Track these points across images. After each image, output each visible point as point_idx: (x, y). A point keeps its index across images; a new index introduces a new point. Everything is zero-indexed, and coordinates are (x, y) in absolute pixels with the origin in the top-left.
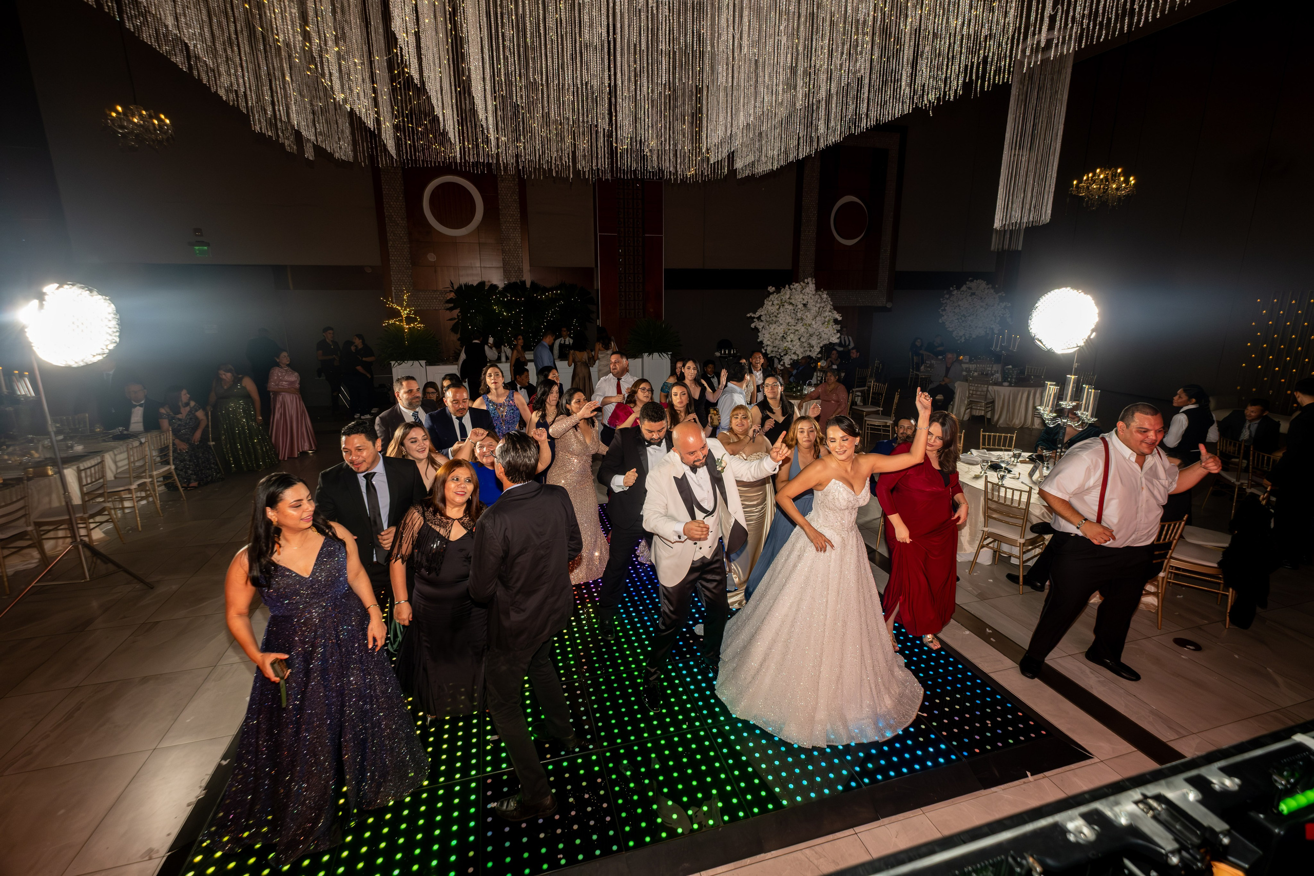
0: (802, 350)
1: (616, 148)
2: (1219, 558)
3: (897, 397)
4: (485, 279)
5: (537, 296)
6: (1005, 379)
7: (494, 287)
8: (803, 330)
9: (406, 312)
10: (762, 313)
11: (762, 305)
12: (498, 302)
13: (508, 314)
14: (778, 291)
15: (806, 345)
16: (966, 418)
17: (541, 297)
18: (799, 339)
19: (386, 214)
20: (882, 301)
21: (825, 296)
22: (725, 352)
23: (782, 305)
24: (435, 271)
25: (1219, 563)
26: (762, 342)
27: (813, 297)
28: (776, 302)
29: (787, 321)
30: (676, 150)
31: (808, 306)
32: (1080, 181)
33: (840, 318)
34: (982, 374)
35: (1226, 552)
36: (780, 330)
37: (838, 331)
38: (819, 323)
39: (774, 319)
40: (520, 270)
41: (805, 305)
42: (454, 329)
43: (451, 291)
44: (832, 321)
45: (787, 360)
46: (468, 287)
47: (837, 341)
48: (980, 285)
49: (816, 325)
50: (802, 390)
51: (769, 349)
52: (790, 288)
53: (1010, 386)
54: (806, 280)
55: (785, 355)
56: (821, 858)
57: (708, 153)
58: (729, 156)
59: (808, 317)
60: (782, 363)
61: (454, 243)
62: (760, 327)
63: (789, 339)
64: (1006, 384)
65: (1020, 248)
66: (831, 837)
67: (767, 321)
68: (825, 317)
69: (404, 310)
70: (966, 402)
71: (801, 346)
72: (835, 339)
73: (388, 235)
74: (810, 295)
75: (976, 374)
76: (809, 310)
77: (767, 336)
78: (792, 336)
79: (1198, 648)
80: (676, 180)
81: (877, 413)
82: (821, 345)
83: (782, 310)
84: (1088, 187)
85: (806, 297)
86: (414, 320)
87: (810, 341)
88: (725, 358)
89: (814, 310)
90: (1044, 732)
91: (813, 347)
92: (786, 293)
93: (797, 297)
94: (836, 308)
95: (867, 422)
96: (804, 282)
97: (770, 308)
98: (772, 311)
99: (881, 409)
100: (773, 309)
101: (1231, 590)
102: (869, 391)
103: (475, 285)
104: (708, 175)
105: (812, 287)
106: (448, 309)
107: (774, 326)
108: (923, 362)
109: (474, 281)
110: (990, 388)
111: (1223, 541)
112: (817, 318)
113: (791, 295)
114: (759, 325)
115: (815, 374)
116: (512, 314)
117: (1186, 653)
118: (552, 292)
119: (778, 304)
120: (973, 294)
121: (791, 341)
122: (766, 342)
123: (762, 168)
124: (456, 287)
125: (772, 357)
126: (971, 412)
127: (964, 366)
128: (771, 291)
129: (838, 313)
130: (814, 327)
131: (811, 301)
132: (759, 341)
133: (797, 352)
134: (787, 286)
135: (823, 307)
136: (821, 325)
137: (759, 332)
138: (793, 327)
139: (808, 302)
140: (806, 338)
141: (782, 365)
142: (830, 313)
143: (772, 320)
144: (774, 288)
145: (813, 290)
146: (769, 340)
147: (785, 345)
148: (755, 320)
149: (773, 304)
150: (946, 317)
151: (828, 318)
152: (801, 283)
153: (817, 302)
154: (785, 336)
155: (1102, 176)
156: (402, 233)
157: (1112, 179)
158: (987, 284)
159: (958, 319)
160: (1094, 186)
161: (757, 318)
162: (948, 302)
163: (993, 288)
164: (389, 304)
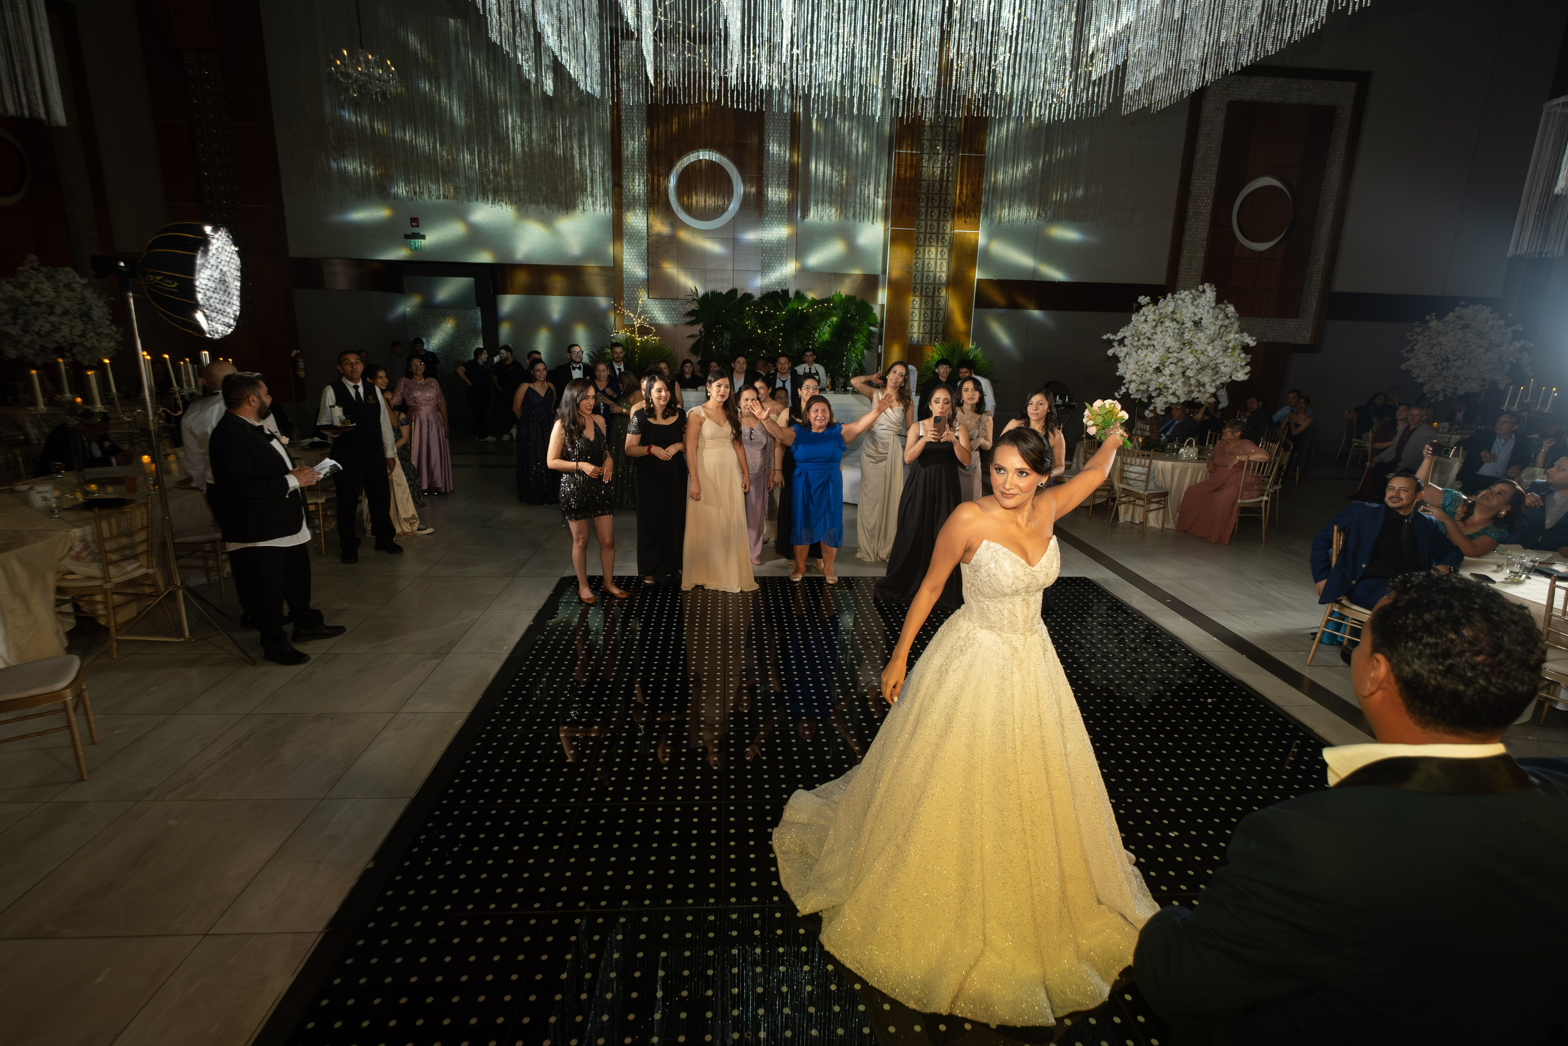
0: (1186, 389)
4: (738, 286)
5: (802, 310)
7: (748, 296)
8: (1191, 359)
9: (639, 321)
10: (1127, 334)
11: (1128, 321)
12: (751, 316)
13: (763, 332)
14: (1155, 302)
15: (1193, 381)
18: (1183, 373)
20: (1305, 336)
21: (1231, 309)
23: (1158, 323)
24: (677, 274)
26: (1122, 378)
27: (1211, 311)
28: (1151, 317)
29: (1167, 345)
31: (1202, 324)
33: (1252, 343)
36: (1153, 358)
38: (1218, 349)
39: (1146, 342)
41: (1197, 324)
42: (694, 349)
43: (694, 301)
44: (1239, 347)
45: (1160, 404)
46: (717, 296)
49: (1213, 352)
51: (1133, 388)
52: (1173, 298)
54: (1200, 287)
55: (1159, 395)
59: (1201, 340)
60: (1151, 408)
62: (1121, 355)
63: (1167, 372)
67: (1133, 346)
68: (1228, 342)
71: (1185, 384)
72: (1241, 376)
73: (625, 227)
74: (1206, 309)
76: (1203, 330)
77: (1132, 366)
78: (1172, 367)
82: (1218, 383)
83: (1159, 329)
85: (1199, 311)
86: (649, 331)
87: (1199, 377)
89: (1212, 330)
91: (1204, 385)
92: (1167, 305)
93: (1184, 311)
94: (1247, 328)
96: (1197, 290)
97: (1140, 326)
98: (1144, 331)
100: (1146, 328)
103: (724, 293)
105: (1210, 293)
106: (688, 323)
107: (1145, 352)
109: (724, 288)
112: (1216, 343)
113: (1175, 308)
114: (1121, 352)
116: (769, 330)
118: (822, 306)
119: (1154, 320)
121: (1171, 375)
122: (1128, 377)
124: (700, 295)
125: (1135, 399)
128: (1143, 302)
129: (1250, 335)
130: (1211, 354)
131: (1204, 317)
132: (1117, 374)
133: (1177, 393)
134: (1169, 295)
135: (1226, 327)
136: (1221, 353)
137: (1120, 362)
138: (1176, 354)
139: (1201, 318)
140: (1194, 371)
141: (1151, 411)
142: (1237, 336)
143: (1143, 345)
144: (1148, 298)
145: (1212, 300)
146: (1134, 373)
147: (1161, 380)
148: (1115, 344)
149: (1146, 321)
150: (1413, 361)
151: (1233, 342)
152: (1193, 291)
153: (1217, 317)
154: (1161, 368)
156: (641, 225)
158: (1493, 312)
161: (1118, 341)
162: (1420, 337)
163: (1501, 318)
164: (621, 310)
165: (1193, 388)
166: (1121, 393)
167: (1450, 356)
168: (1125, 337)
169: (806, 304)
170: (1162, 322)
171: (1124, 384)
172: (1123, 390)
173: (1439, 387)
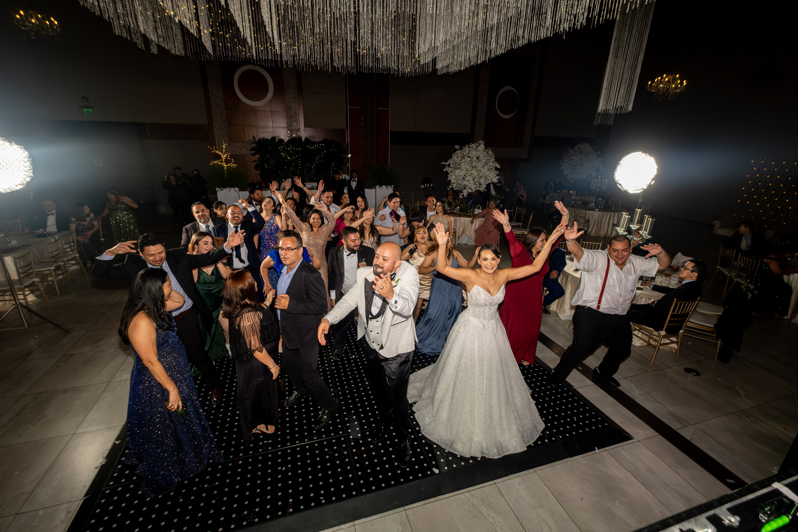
0: (475, 186)
1: (359, 52)
2: (715, 322)
3: (531, 217)
4: (276, 135)
5: (309, 147)
6: (597, 206)
7: (282, 140)
8: (476, 173)
9: (224, 156)
10: (451, 163)
11: (451, 157)
12: (284, 151)
13: (290, 158)
14: (461, 149)
15: (477, 183)
17: (312, 148)
18: (473, 179)
19: (210, 90)
20: (525, 155)
21: (490, 152)
22: (427, 185)
23: (463, 158)
24: (243, 129)
25: (715, 325)
26: (450, 181)
27: (483, 153)
28: (460, 155)
29: (466, 168)
30: (399, 56)
31: (480, 158)
32: (653, 82)
33: (499, 167)
34: (583, 203)
35: (720, 318)
36: (462, 173)
37: (498, 175)
38: (486, 170)
39: (458, 166)
40: (299, 130)
41: (478, 158)
42: (256, 167)
43: (254, 143)
44: (494, 168)
45: (465, 193)
46: (265, 140)
47: (497, 181)
48: (586, 147)
49: (485, 171)
50: (473, 211)
51: (454, 185)
52: (468, 147)
53: (599, 211)
55: (464, 189)
56: (474, 498)
57: (419, 58)
58: (433, 60)
59: (480, 165)
60: (462, 194)
61: (254, 111)
62: (449, 171)
63: (467, 179)
64: (597, 210)
65: (611, 124)
66: (481, 485)
67: (454, 168)
68: (490, 166)
69: (224, 155)
71: (475, 184)
72: (495, 180)
73: (212, 104)
74: (481, 152)
75: (579, 203)
76: (480, 161)
77: (453, 177)
78: (469, 177)
79: (698, 374)
80: (398, 74)
81: (518, 226)
82: (487, 184)
83: (463, 161)
84: (657, 86)
85: (478, 153)
86: (230, 161)
87: (480, 181)
88: (427, 189)
89: (484, 161)
90: (606, 424)
92: (466, 149)
93: (473, 152)
94: (497, 160)
96: (478, 143)
97: (456, 159)
98: (457, 161)
99: (521, 224)
100: (458, 160)
101: (720, 341)
102: (514, 212)
103: (269, 139)
104: (419, 72)
105: (482, 147)
106: (252, 155)
107: (458, 171)
108: (548, 194)
109: (269, 136)
110: (588, 212)
111: (718, 312)
112: (485, 167)
113: (469, 151)
116: (293, 158)
117: (691, 377)
118: (319, 145)
119: (461, 157)
120: (581, 152)
121: (468, 181)
122: (453, 181)
123: (454, 69)
124: (257, 140)
127: (573, 197)
128: (457, 148)
129: (498, 163)
130: (483, 172)
131: (481, 155)
132: (448, 180)
134: (467, 145)
135: (489, 160)
137: (448, 174)
138: (470, 172)
139: (479, 156)
140: (477, 179)
141: (462, 196)
142: (493, 164)
144: (459, 147)
145: (483, 148)
146: (455, 179)
147: (464, 183)
148: (446, 167)
149: (458, 157)
151: (492, 166)
152: (476, 144)
153: (485, 156)
154: (465, 177)
155: (667, 80)
156: (221, 103)
157: (673, 82)
158: (590, 146)
159: (571, 168)
160: (661, 86)
161: (447, 165)
162: (566, 156)
163: (593, 149)
164: (214, 151)
167: (576, 164)
168: (450, 164)
169: (311, 145)
171: (451, 184)
172: (451, 187)
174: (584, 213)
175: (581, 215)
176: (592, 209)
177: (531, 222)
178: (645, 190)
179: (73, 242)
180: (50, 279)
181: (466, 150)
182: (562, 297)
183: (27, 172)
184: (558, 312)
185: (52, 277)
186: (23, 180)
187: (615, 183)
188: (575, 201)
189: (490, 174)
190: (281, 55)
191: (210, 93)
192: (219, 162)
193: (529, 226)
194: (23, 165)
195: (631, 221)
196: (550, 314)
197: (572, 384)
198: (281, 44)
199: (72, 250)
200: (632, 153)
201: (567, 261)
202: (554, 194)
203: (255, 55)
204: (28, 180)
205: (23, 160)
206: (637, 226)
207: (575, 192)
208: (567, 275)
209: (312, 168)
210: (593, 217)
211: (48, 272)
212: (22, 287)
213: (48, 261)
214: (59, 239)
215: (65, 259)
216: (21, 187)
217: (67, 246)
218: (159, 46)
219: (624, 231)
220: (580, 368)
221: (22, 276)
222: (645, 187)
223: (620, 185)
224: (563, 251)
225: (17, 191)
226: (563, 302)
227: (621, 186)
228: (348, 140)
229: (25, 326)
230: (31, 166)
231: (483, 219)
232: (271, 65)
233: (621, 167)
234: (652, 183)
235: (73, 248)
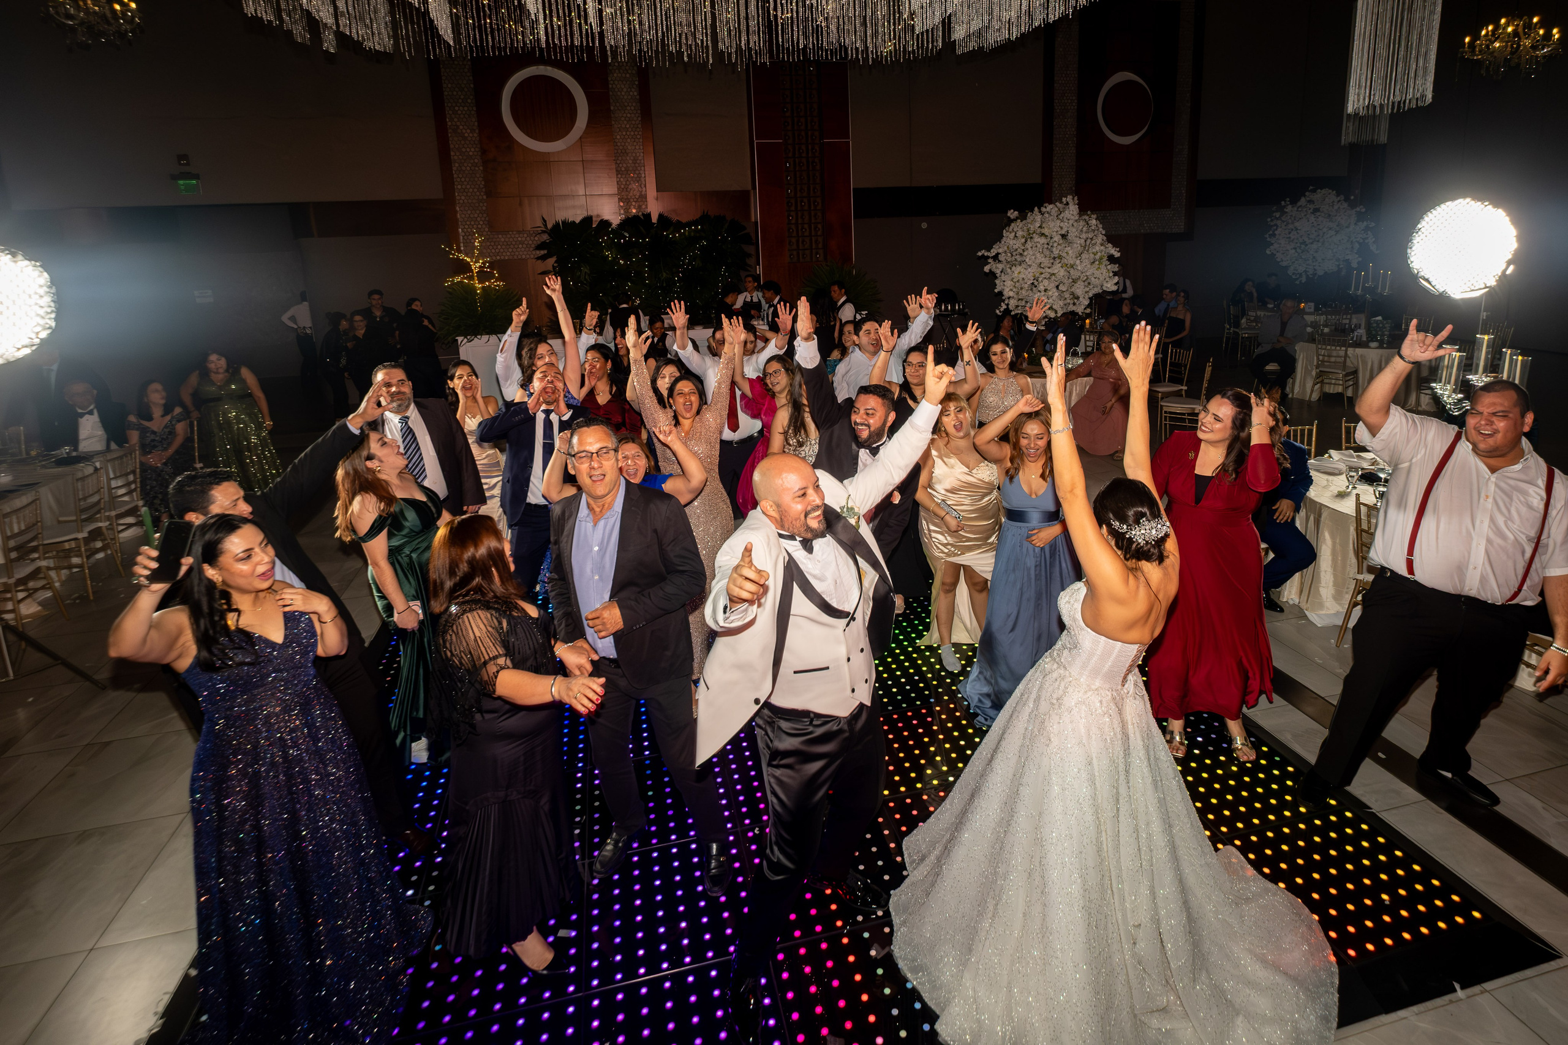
0: (1061, 303)
1: (776, 16)
3: (1208, 370)
4: (595, 213)
5: (668, 235)
6: (1372, 337)
7: (605, 224)
8: (1062, 272)
9: (478, 265)
10: (1000, 251)
11: (1000, 238)
12: (611, 246)
14: (1023, 217)
15: (1067, 295)
16: (1315, 397)
17: (674, 236)
18: (1057, 287)
19: (449, 124)
20: (1178, 225)
21: (1094, 222)
22: (946, 308)
23: (1029, 237)
24: (521, 204)
26: (1001, 293)
27: (1075, 224)
28: (1020, 233)
30: (865, 17)
31: (1069, 237)
32: (1476, 36)
33: (1117, 255)
34: (1336, 330)
36: (1027, 274)
37: (1115, 274)
38: (1086, 263)
39: (1019, 258)
40: (643, 198)
41: (1064, 236)
43: (543, 232)
44: (1106, 258)
46: (568, 225)
47: (1115, 288)
48: (1326, 197)
49: (1083, 266)
51: (1012, 303)
52: (1040, 212)
53: (1381, 347)
54: (1064, 199)
57: (913, 20)
58: (944, 20)
59: (1070, 254)
61: (545, 162)
62: (998, 272)
63: (1042, 288)
64: (1374, 344)
65: (1383, 138)
67: (1008, 262)
68: (1095, 254)
69: (476, 262)
70: (1314, 373)
71: (1061, 297)
72: (1110, 286)
73: (452, 153)
74: (1071, 222)
75: (1326, 330)
76: (1070, 243)
77: (1009, 283)
78: (1046, 282)
80: (866, 59)
81: (1178, 394)
82: (1091, 295)
83: (1029, 244)
84: (1487, 46)
85: (1065, 225)
86: (489, 276)
87: (1073, 290)
88: (948, 316)
89: (1079, 243)
92: (1035, 219)
93: (1052, 224)
94: (1111, 239)
95: (1165, 409)
96: (1061, 202)
97: (1011, 242)
98: (1015, 247)
99: (1185, 388)
100: (1017, 244)
103: (577, 221)
104: (913, 50)
105: (1073, 209)
106: (538, 258)
107: (1019, 269)
108: (1244, 313)
109: (576, 216)
110: (1350, 351)
112: (1083, 256)
113: (1042, 222)
114: (996, 268)
115: (1083, 337)
116: (631, 262)
118: (690, 228)
119: (1023, 237)
120: (1316, 210)
121: (1045, 290)
122: (1007, 293)
123: (993, 38)
124: (550, 226)
126: (1321, 387)
127: (1309, 318)
128: (1012, 217)
129: (1115, 246)
130: (1079, 268)
131: (1073, 230)
132: (996, 291)
133: (1054, 307)
134: (1036, 209)
135: (1092, 239)
136: (1089, 266)
137: (996, 278)
138: (1047, 270)
139: (1068, 232)
140: (1067, 285)
142: (1102, 248)
143: (1016, 260)
144: (1016, 213)
145: (1076, 212)
146: (1011, 290)
148: (990, 260)
149: (1016, 236)
150: (1276, 246)
151: (1099, 254)
152: (1058, 204)
153: (1082, 231)
154: (1036, 283)
155: (1510, 29)
156: (473, 150)
157: (1525, 34)
158: (1338, 195)
159: (1295, 248)
160: (1497, 45)
161: (992, 257)
162: (1279, 222)
163: (1345, 200)
164: (454, 255)
165: (1069, 301)
166: (1002, 309)
167: (1306, 239)
169: (671, 229)
170: (1031, 238)
171: (1003, 301)
173: (1301, 269)
174: (1342, 353)
175: (1333, 359)
176: (1359, 344)
177: (1210, 381)
178: (1492, 292)
179: (134, 472)
180: (75, 560)
181: (1034, 221)
182: (1311, 567)
183: (43, 318)
184: (1303, 605)
185: (79, 555)
186: (33, 336)
187: (1415, 277)
188: (1314, 325)
189: (1097, 273)
190: (601, 34)
191: (450, 131)
192: (465, 278)
193: (1204, 392)
194: (36, 304)
195: (1468, 366)
196: (1282, 610)
197: (1364, 799)
198: (600, 11)
199: (130, 493)
200: (1448, 203)
201: (1312, 473)
202: (1261, 313)
203: (543, 38)
204: (44, 335)
205: (36, 293)
206: (1487, 376)
207: (1312, 305)
208: (1318, 509)
209: (675, 282)
210: (1365, 363)
211: (73, 544)
212: (12, 581)
213: (74, 518)
214: (101, 468)
215: (113, 513)
216: (27, 351)
217: (120, 483)
218: (340, 36)
219: (1454, 391)
220: (1380, 754)
221: (14, 555)
222: (1492, 283)
223: (1427, 280)
224: (1301, 448)
225: (18, 360)
226: (1315, 578)
227: (1430, 283)
228: (756, 213)
229: (7, 675)
230: (52, 304)
231: (1091, 380)
232: (581, 60)
233: (1422, 236)
234: (1509, 272)
235: (133, 486)
